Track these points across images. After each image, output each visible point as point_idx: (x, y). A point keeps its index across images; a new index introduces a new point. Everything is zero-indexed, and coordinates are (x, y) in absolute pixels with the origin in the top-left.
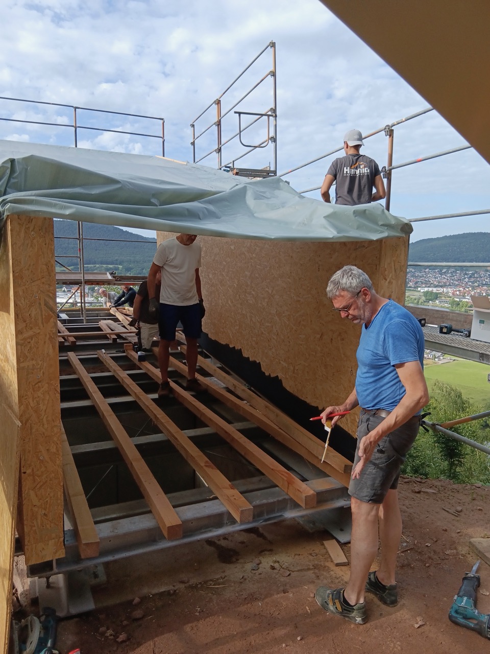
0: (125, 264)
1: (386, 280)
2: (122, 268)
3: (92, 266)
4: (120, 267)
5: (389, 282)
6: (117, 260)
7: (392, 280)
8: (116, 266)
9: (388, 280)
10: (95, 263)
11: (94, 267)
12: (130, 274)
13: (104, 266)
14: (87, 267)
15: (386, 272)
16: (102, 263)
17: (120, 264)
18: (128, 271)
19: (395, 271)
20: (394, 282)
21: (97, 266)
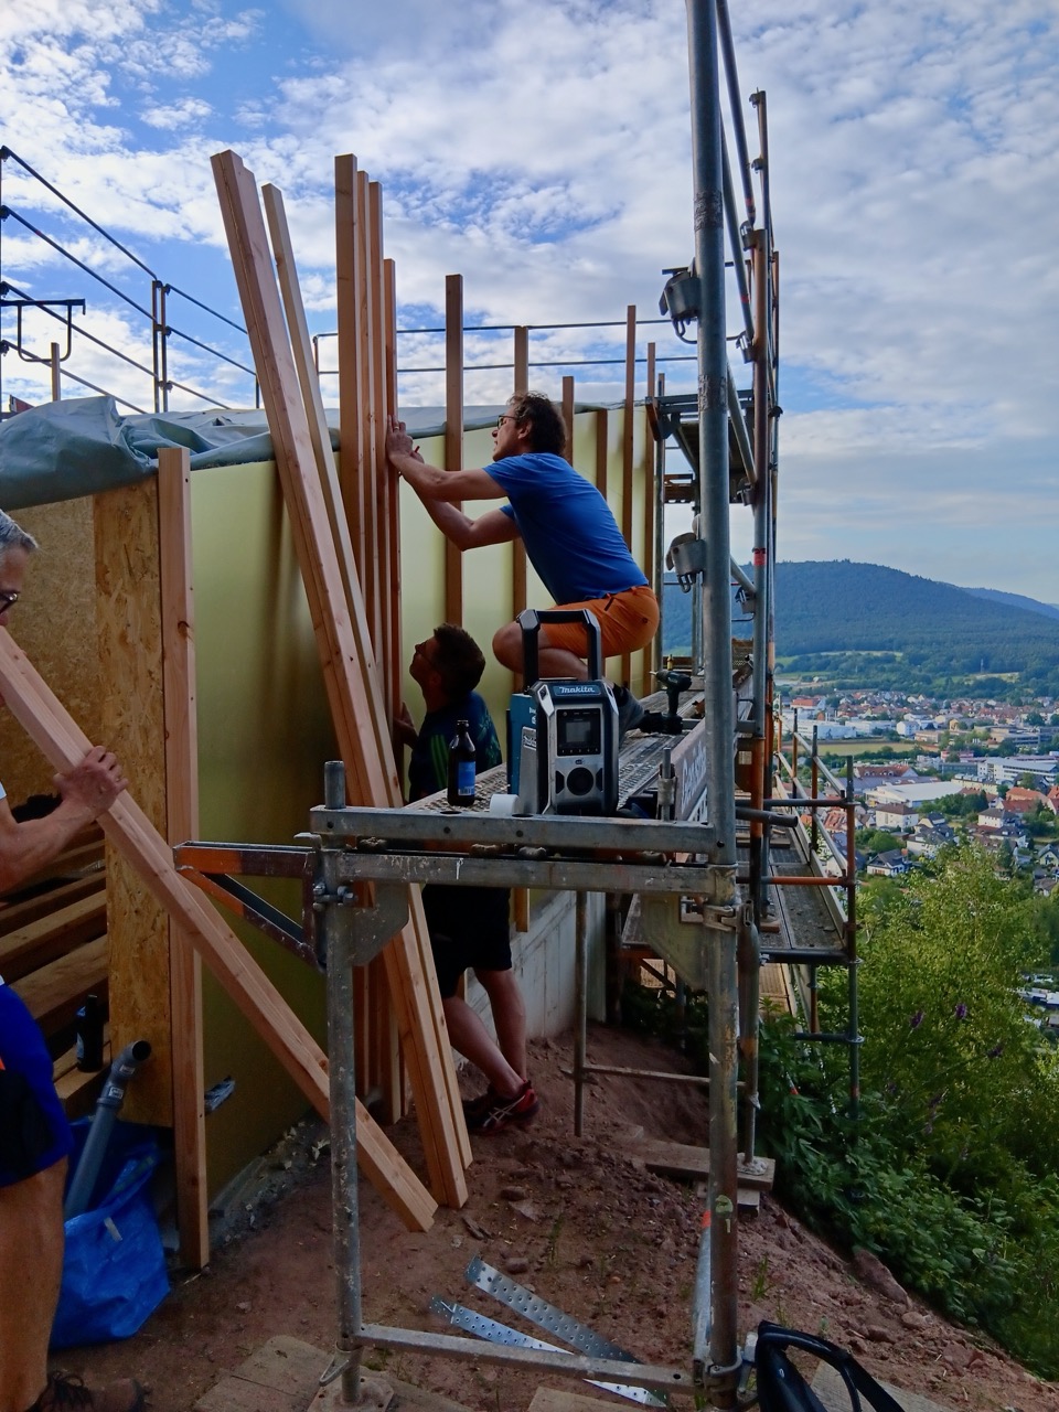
0: (909, 649)
1: (109, 594)
2: (903, 658)
3: (838, 653)
4: (899, 655)
5: (118, 600)
6: (891, 641)
7: (125, 595)
8: (891, 653)
9: (115, 595)
10: (844, 648)
11: (842, 655)
12: (920, 671)
13: (863, 653)
14: (828, 656)
15: (108, 576)
16: (859, 647)
17: (899, 649)
18: (916, 665)
19: (130, 571)
20: (131, 599)
21: (848, 653)
